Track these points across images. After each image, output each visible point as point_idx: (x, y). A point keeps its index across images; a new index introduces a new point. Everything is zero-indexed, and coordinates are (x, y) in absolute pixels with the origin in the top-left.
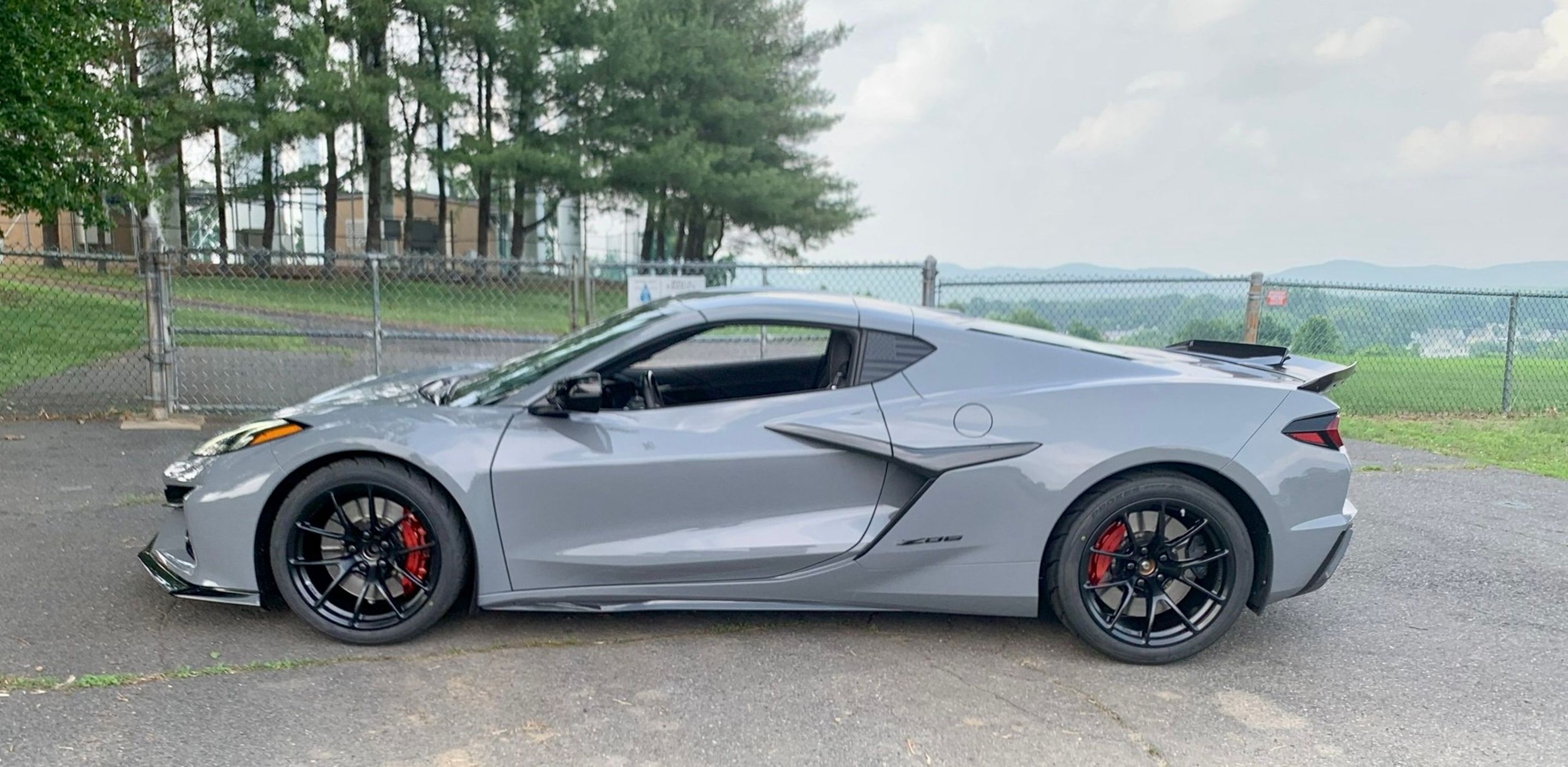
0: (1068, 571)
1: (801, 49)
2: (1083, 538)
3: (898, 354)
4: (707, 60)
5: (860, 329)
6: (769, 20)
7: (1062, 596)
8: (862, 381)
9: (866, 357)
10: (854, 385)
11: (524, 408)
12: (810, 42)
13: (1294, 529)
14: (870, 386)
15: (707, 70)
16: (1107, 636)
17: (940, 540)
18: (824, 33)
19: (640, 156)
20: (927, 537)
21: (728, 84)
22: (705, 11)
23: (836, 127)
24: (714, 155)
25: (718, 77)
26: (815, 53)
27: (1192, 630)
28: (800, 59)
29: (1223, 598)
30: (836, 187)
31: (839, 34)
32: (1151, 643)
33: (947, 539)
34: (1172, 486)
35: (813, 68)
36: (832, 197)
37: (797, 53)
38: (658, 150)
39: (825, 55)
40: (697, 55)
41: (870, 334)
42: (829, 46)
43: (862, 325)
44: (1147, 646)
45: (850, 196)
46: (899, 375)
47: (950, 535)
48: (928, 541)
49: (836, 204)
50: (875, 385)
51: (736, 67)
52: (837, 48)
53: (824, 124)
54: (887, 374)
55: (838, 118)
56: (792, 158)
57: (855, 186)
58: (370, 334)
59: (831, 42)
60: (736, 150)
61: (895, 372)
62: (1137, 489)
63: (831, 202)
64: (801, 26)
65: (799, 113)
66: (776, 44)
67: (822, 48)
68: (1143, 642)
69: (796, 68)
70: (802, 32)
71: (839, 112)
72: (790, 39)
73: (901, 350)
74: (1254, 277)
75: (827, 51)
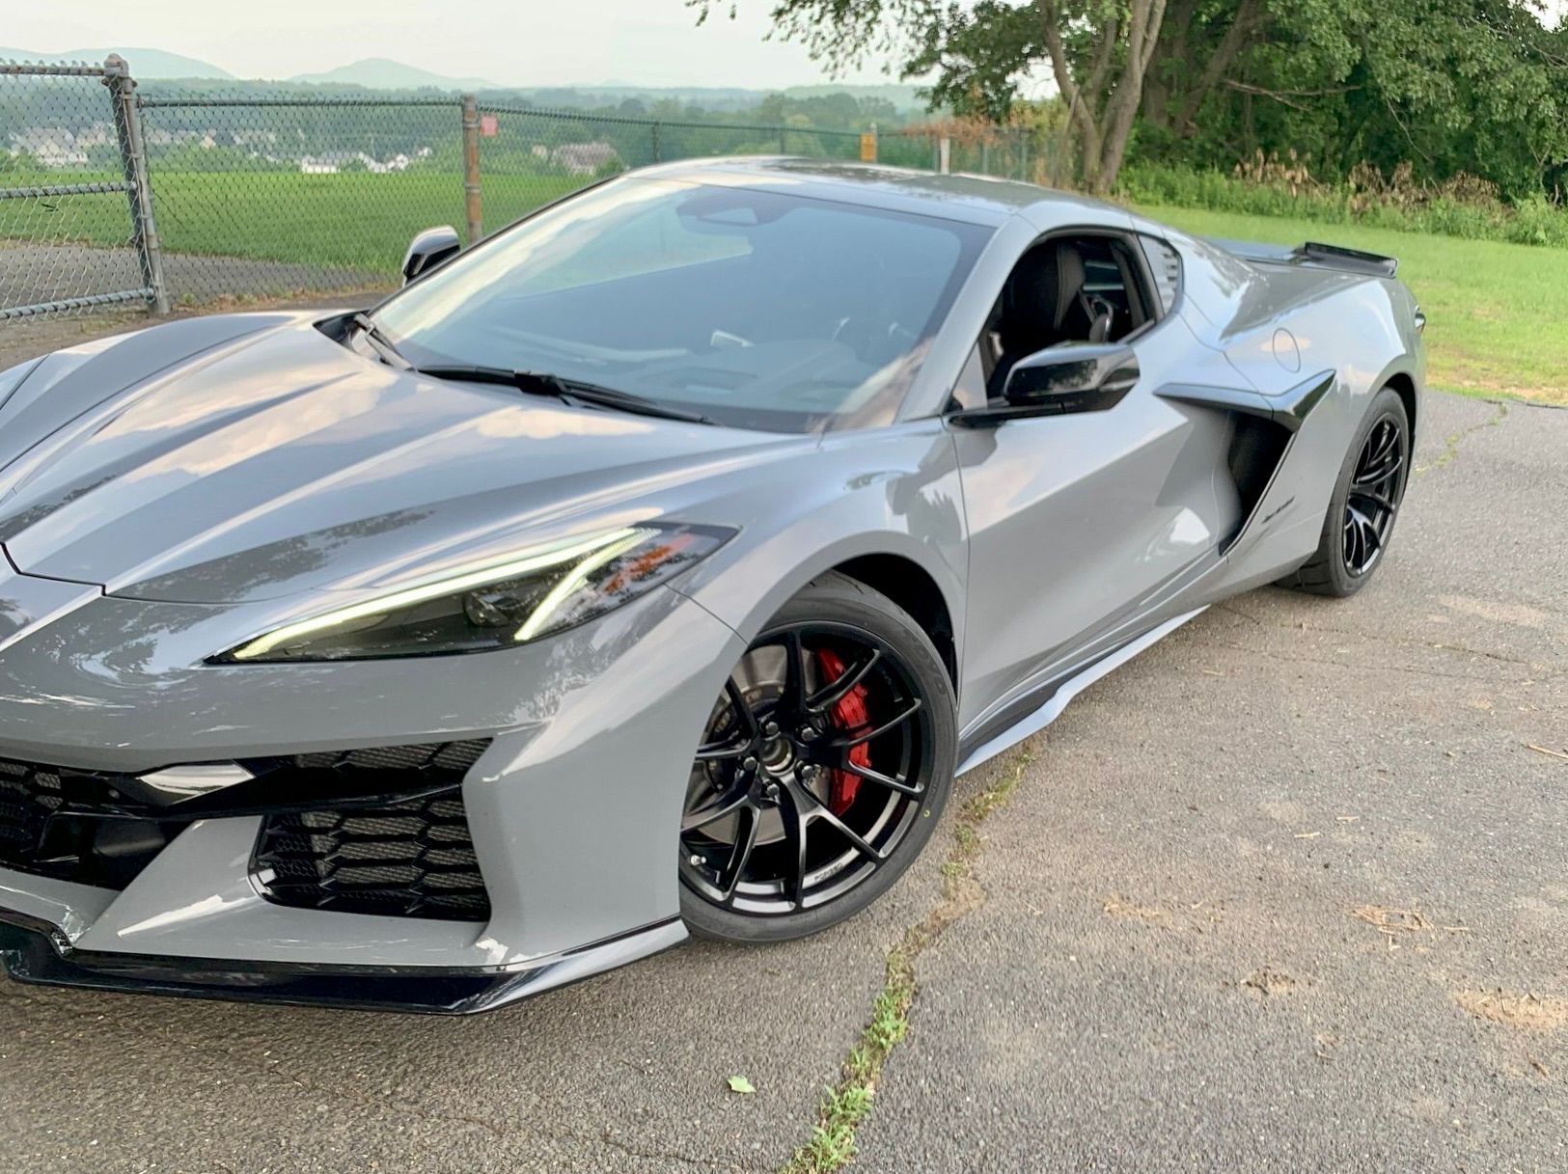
0: (1340, 514)
5: (1133, 233)
7: (1331, 543)
17: (1285, 505)
29: (1394, 506)
32: (1363, 570)
33: (1288, 503)
34: (1391, 399)
43: (1135, 227)
44: (1361, 574)
46: (1186, 297)
48: (1279, 510)
50: (1182, 314)
68: (1360, 571)
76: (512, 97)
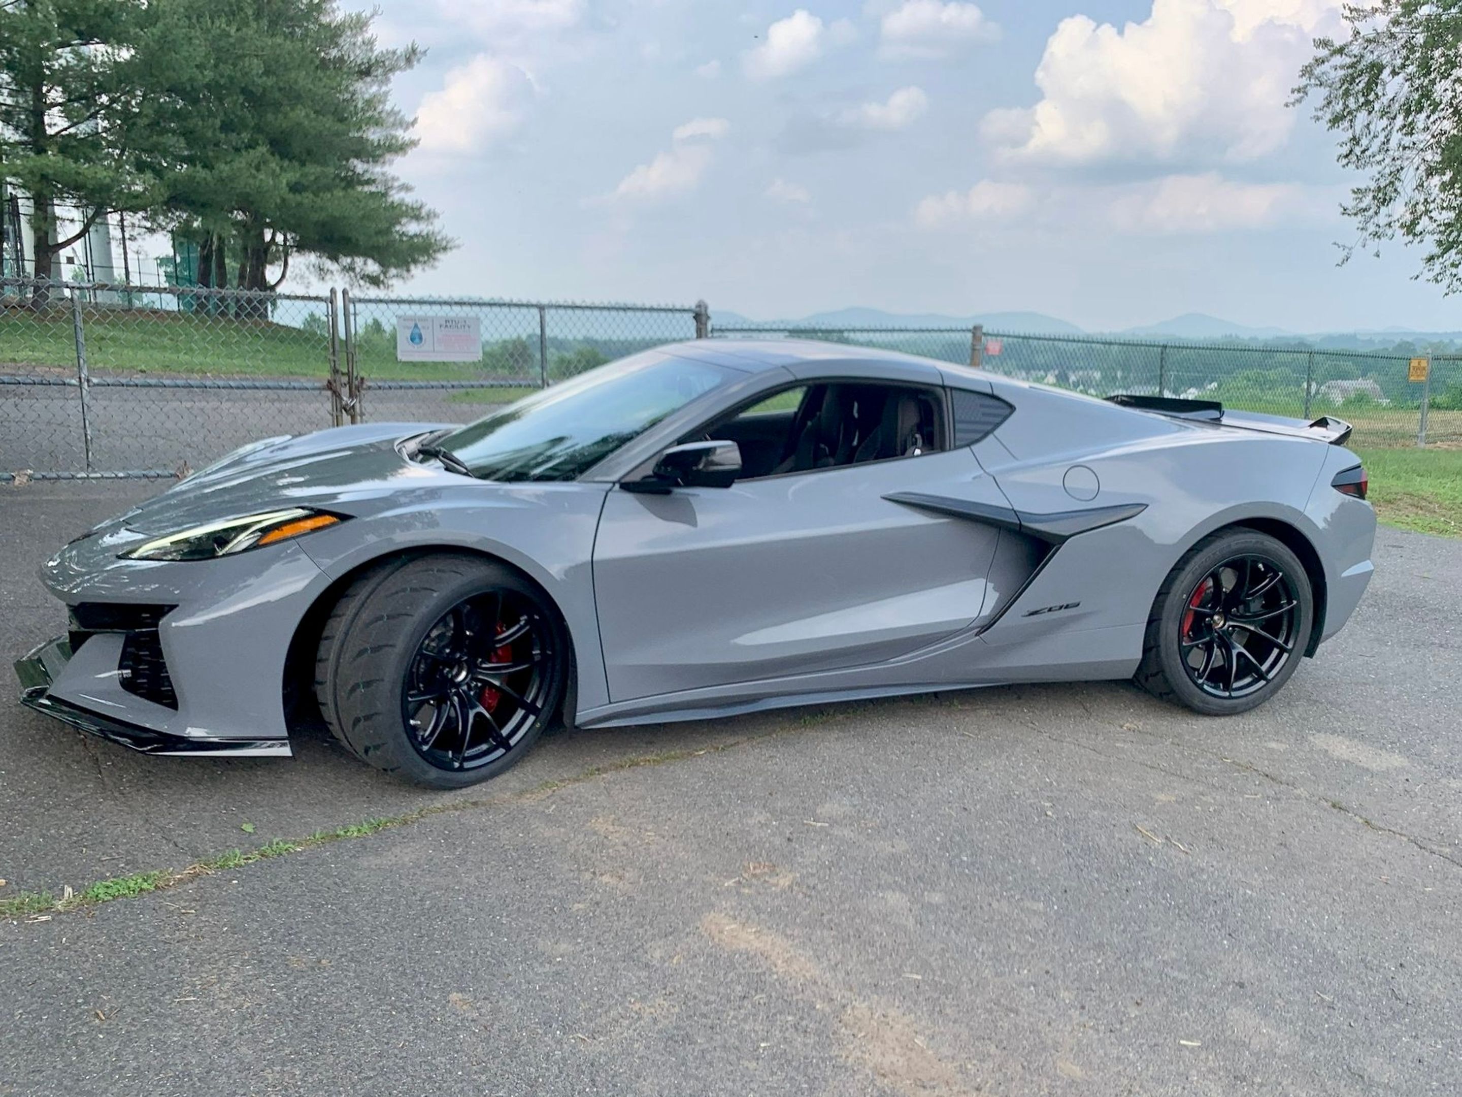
0: (1170, 629)
1: (370, 67)
2: (1185, 596)
3: (984, 414)
4: (267, 73)
5: (944, 387)
6: (334, 34)
7: (1163, 655)
8: (958, 443)
9: (957, 417)
10: (950, 450)
11: (614, 483)
12: (379, 62)
13: (1344, 574)
14: (967, 450)
15: (270, 81)
16: (1199, 691)
17: (1061, 608)
18: (394, 53)
19: (201, 173)
20: (1049, 606)
21: (296, 97)
22: (258, 16)
23: (411, 152)
24: (291, 176)
25: (280, 89)
26: (385, 74)
27: (1265, 679)
28: (369, 79)
29: (1290, 646)
30: (416, 215)
31: (411, 57)
32: (1234, 694)
33: (1067, 607)
34: (1257, 542)
35: (384, 89)
36: (412, 228)
37: (365, 72)
38: (223, 168)
39: (396, 78)
40: (256, 66)
41: (954, 392)
42: (400, 68)
43: (947, 383)
44: (1230, 697)
45: (431, 228)
46: (991, 436)
47: (1070, 602)
48: (1050, 610)
49: (416, 235)
50: (973, 447)
51: (302, 79)
52: (409, 71)
53: (400, 148)
54: (978, 436)
55: (414, 143)
56: (369, 182)
57: (436, 216)
58: (74, 382)
59: (402, 63)
60: (313, 170)
61: (986, 434)
62: (1230, 546)
63: (411, 233)
64: (370, 43)
65: (373, 135)
66: (341, 59)
67: (392, 70)
68: (1227, 694)
69: (366, 89)
70: (371, 50)
71: (415, 137)
72: (357, 56)
73: (987, 410)
74: (975, 328)
75: (398, 73)
76: (1297, 342)
